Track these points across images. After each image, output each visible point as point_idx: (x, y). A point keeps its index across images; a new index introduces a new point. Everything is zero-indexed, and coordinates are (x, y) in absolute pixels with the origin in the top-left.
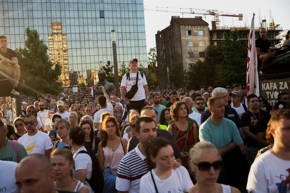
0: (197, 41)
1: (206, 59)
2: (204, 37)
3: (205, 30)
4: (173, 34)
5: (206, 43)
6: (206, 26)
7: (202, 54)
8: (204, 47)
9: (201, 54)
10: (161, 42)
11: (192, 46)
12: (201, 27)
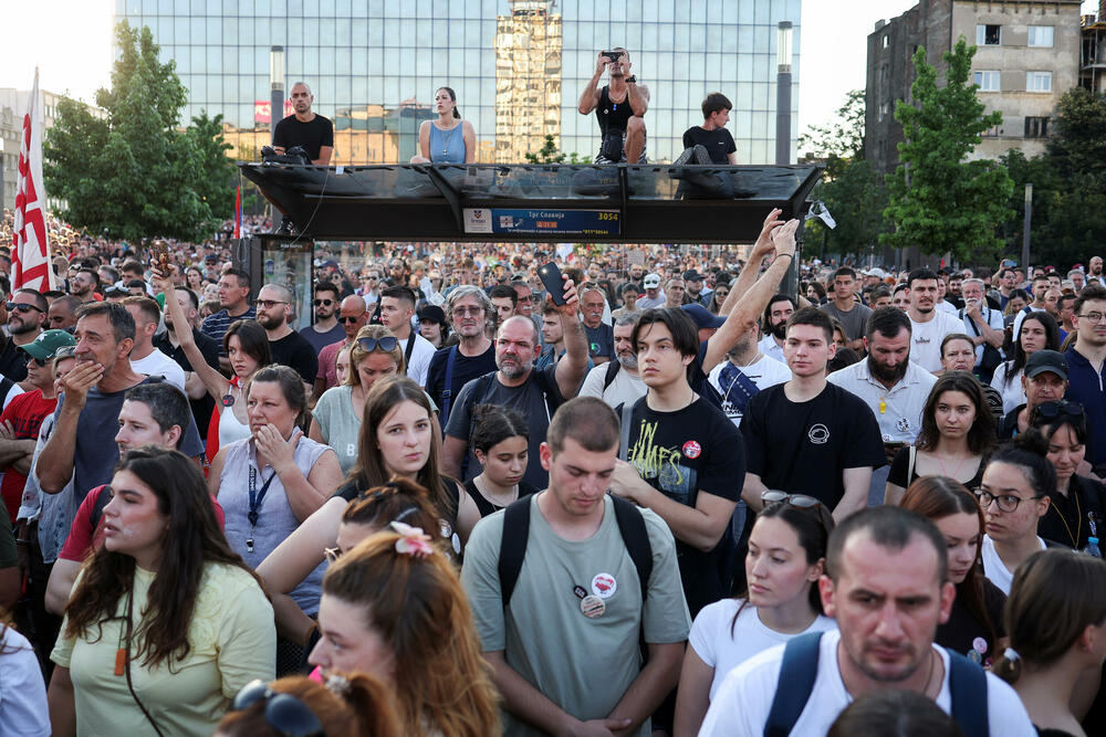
0: (1021, 68)
1: (1049, 147)
2: (1056, 55)
3: (1062, 23)
4: (926, 36)
5: (1060, 80)
6: (1072, 9)
7: (1034, 127)
8: (1052, 98)
9: (1032, 127)
10: (883, 69)
11: (998, 89)
12: (1047, 11)
